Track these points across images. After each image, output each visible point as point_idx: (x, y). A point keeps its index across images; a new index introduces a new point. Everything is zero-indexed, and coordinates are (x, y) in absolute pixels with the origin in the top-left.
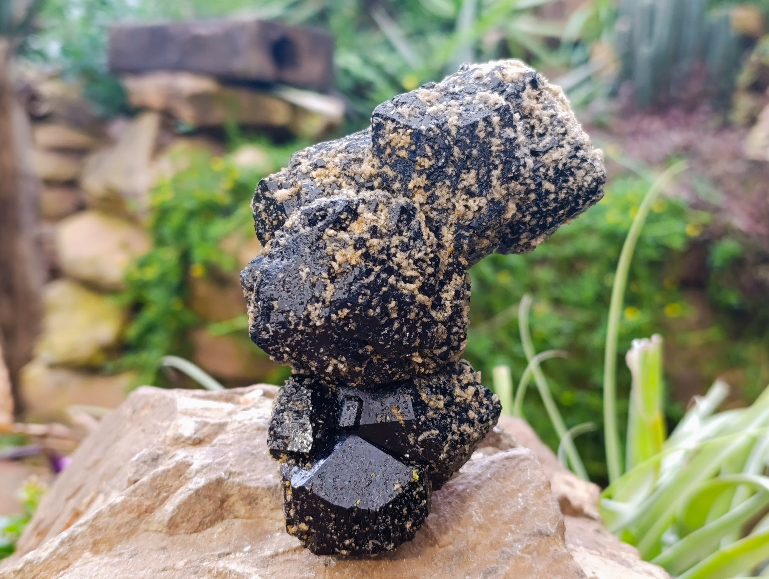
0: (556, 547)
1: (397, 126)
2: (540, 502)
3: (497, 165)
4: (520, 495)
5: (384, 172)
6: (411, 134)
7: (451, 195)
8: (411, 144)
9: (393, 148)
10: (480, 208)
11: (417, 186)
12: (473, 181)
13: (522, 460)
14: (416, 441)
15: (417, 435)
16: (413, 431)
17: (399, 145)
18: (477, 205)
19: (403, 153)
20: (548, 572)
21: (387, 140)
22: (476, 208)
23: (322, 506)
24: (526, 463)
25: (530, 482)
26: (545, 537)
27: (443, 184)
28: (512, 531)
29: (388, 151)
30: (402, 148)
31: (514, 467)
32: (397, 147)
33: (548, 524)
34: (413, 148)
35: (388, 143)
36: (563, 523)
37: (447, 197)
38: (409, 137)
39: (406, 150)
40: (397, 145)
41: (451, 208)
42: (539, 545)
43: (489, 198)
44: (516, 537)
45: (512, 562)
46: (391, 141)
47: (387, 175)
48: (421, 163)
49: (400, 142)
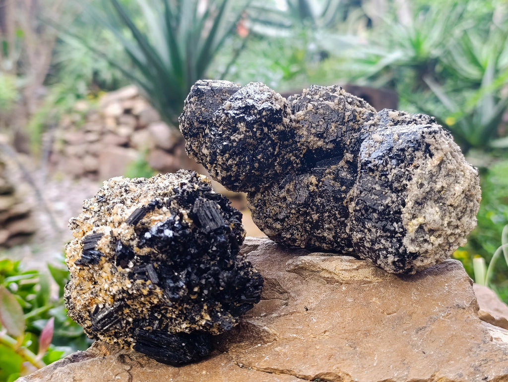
0: (469, 315)
2: (461, 289)
4: (446, 284)
13: (450, 264)
20: (462, 330)
24: (453, 266)
25: (454, 277)
26: (462, 310)
28: (438, 305)
31: (444, 268)
33: (465, 301)
36: (476, 301)
42: (456, 314)
44: (441, 309)
45: (436, 323)
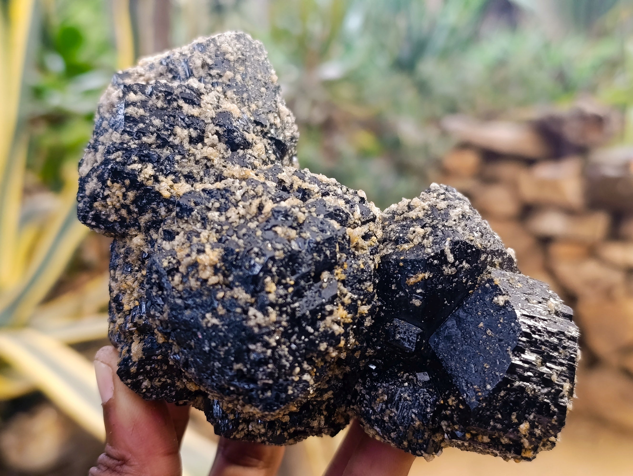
1: (101, 196)
3: (178, 106)
5: (145, 223)
6: (113, 182)
7: (192, 158)
8: (124, 183)
9: (123, 206)
10: (217, 133)
11: (169, 188)
12: (186, 132)
14: (453, 265)
15: (446, 262)
16: (441, 265)
17: (121, 197)
18: (212, 135)
19: (131, 195)
21: (113, 211)
22: (216, 137)
23: (502, 393)
27: (178, 162)
29: (124, 212)
30: (125, 196)
32: (122, 201)
34: (127, 182)
35: (117, 211)
37: (192, 163)
38: (115, 184)
39: (127, 190)
40: (119, 201)
41: (206, 161)
43: (210, 121)
46: (114, 206)
47: (149, 222)
48: (145, 178)
49: (118, 197)
